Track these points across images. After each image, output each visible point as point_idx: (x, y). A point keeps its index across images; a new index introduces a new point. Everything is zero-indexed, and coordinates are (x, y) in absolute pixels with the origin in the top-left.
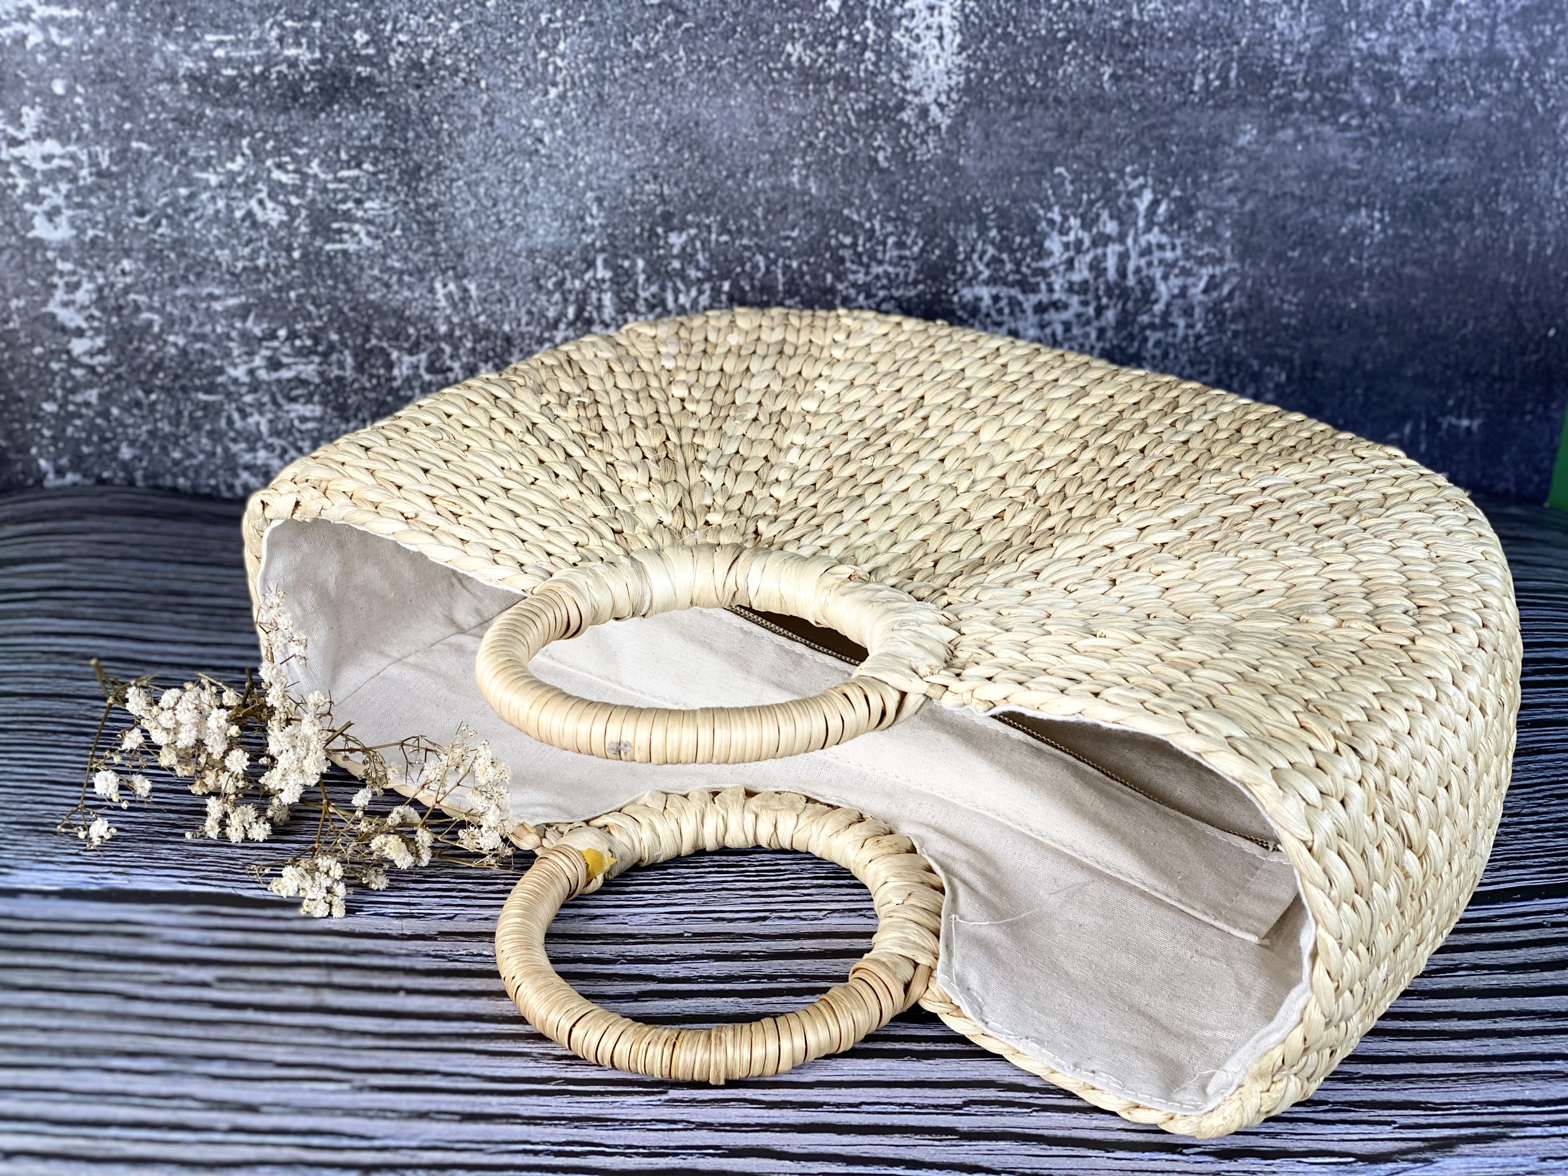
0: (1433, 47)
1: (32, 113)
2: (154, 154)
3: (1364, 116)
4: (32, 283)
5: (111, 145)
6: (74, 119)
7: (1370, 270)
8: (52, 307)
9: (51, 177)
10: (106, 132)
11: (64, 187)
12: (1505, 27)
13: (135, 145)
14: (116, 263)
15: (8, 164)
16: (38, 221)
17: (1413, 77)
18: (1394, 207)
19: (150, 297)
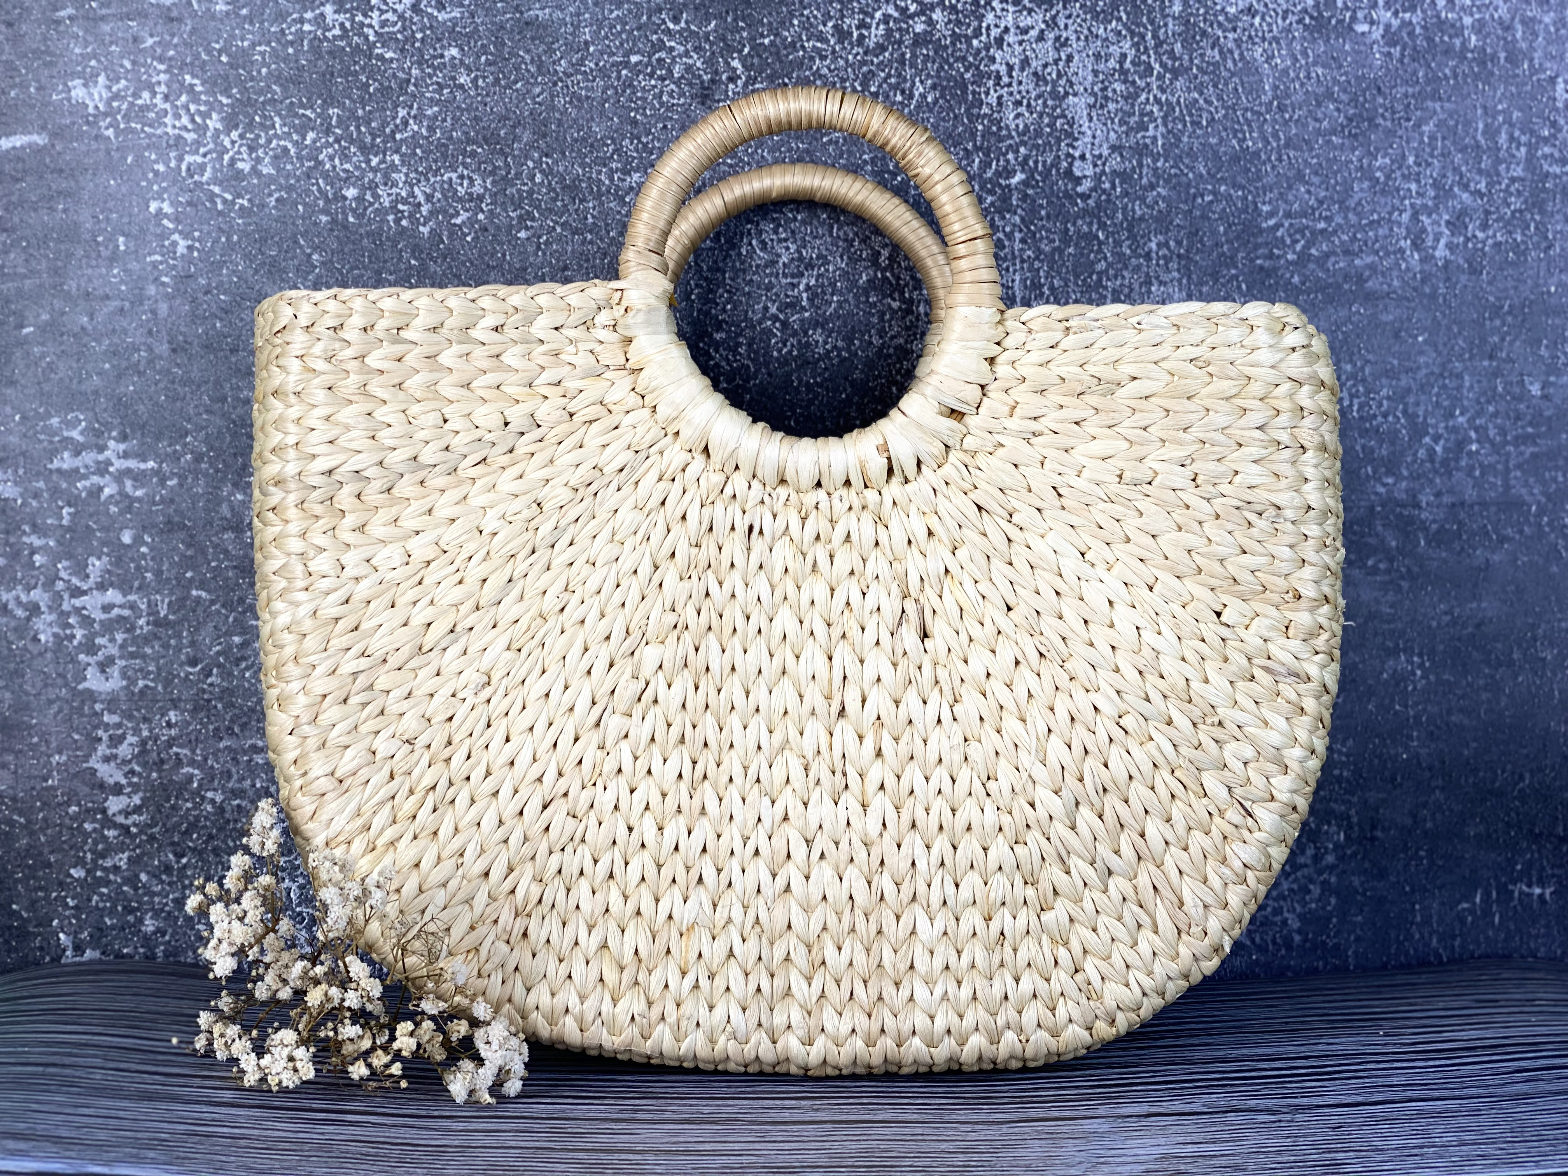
0: (1451, 491)
1: (97, 563)
2: (213, 602)
3: (1391, 560)
4: (76, 737)
5: (171, 593)
6: (138, 568)
7: (1417, 717)
8: (94, 763)
9: (108, 627)
10: (168, 579)
11: (120, 637)
12: (1519, 474)
13: (194, 593)
14: (162, 715)
15: (68, 614)
16: (90, 673)
17: (1434, 521)
18: (1432, 653)
19: (193, 752)
